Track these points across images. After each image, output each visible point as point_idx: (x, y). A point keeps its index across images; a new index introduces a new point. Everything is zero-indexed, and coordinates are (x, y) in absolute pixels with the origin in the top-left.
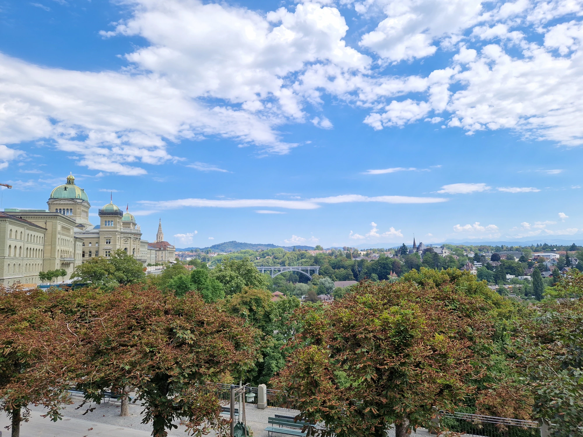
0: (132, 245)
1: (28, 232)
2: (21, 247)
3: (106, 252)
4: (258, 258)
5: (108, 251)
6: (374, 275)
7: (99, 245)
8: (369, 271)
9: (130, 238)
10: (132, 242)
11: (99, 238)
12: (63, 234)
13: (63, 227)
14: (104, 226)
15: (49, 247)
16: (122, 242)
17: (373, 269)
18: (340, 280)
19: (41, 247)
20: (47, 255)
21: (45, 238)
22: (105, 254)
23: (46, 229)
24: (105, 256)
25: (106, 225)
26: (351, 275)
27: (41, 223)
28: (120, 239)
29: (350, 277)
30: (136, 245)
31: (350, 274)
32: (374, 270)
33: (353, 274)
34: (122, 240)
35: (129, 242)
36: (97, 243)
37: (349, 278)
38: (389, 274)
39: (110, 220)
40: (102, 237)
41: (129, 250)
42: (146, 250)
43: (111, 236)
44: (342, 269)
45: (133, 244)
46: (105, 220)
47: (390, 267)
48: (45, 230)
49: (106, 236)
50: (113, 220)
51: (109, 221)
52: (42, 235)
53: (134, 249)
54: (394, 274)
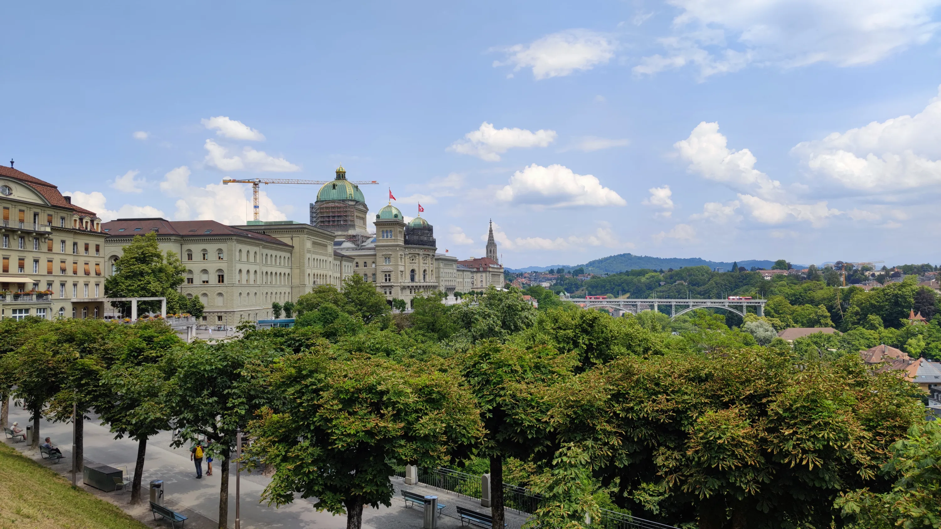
0: (421, 265)
1: (265, 251)
2: (256, 271)
3: (386, 275)
4: (662, 283)
5: (387, 274)
6: (875, 318)
7: (376, 266)
8: (862, 309)
9: (418, 254)
10: (421, 261)
11: (375, 255)
12: (315, 253)
13: (314, 243)
14: (381, 238)
15: (298, 271)
16: (408, 260)
17: (872, 305)
18: (803, 325)
19: (287, 271)
20: (296, 281)
21: (293, 259)
22: (384, 278)
23: (293, 247)
24: (384, 281)
25: (383, 237)
26: (826, 317)
27: (286, 239)
28: (403, 256)
29: (822, 321)
30: (427, 265)
31: (822, 316)
32: (876, 309)
33: (829, 314)
34: (406, 258)
35: (417, 261)
36: (373, 262)
37: (820, 323)
38: (907, 316)
39: (389, 229)
40: (379, 254)
41: (417, 272)
42: (455, 271)
43: (390, 253)
44: (807, 305)
45: (424, 263)
46: (381, 230)
47: (910, 303)
48: (291, 249)
49: (384, 253)
50: (392, 229)
51: (387, 232)
52: (288, 255)
53: (425, 271)
54: (919, 316)
